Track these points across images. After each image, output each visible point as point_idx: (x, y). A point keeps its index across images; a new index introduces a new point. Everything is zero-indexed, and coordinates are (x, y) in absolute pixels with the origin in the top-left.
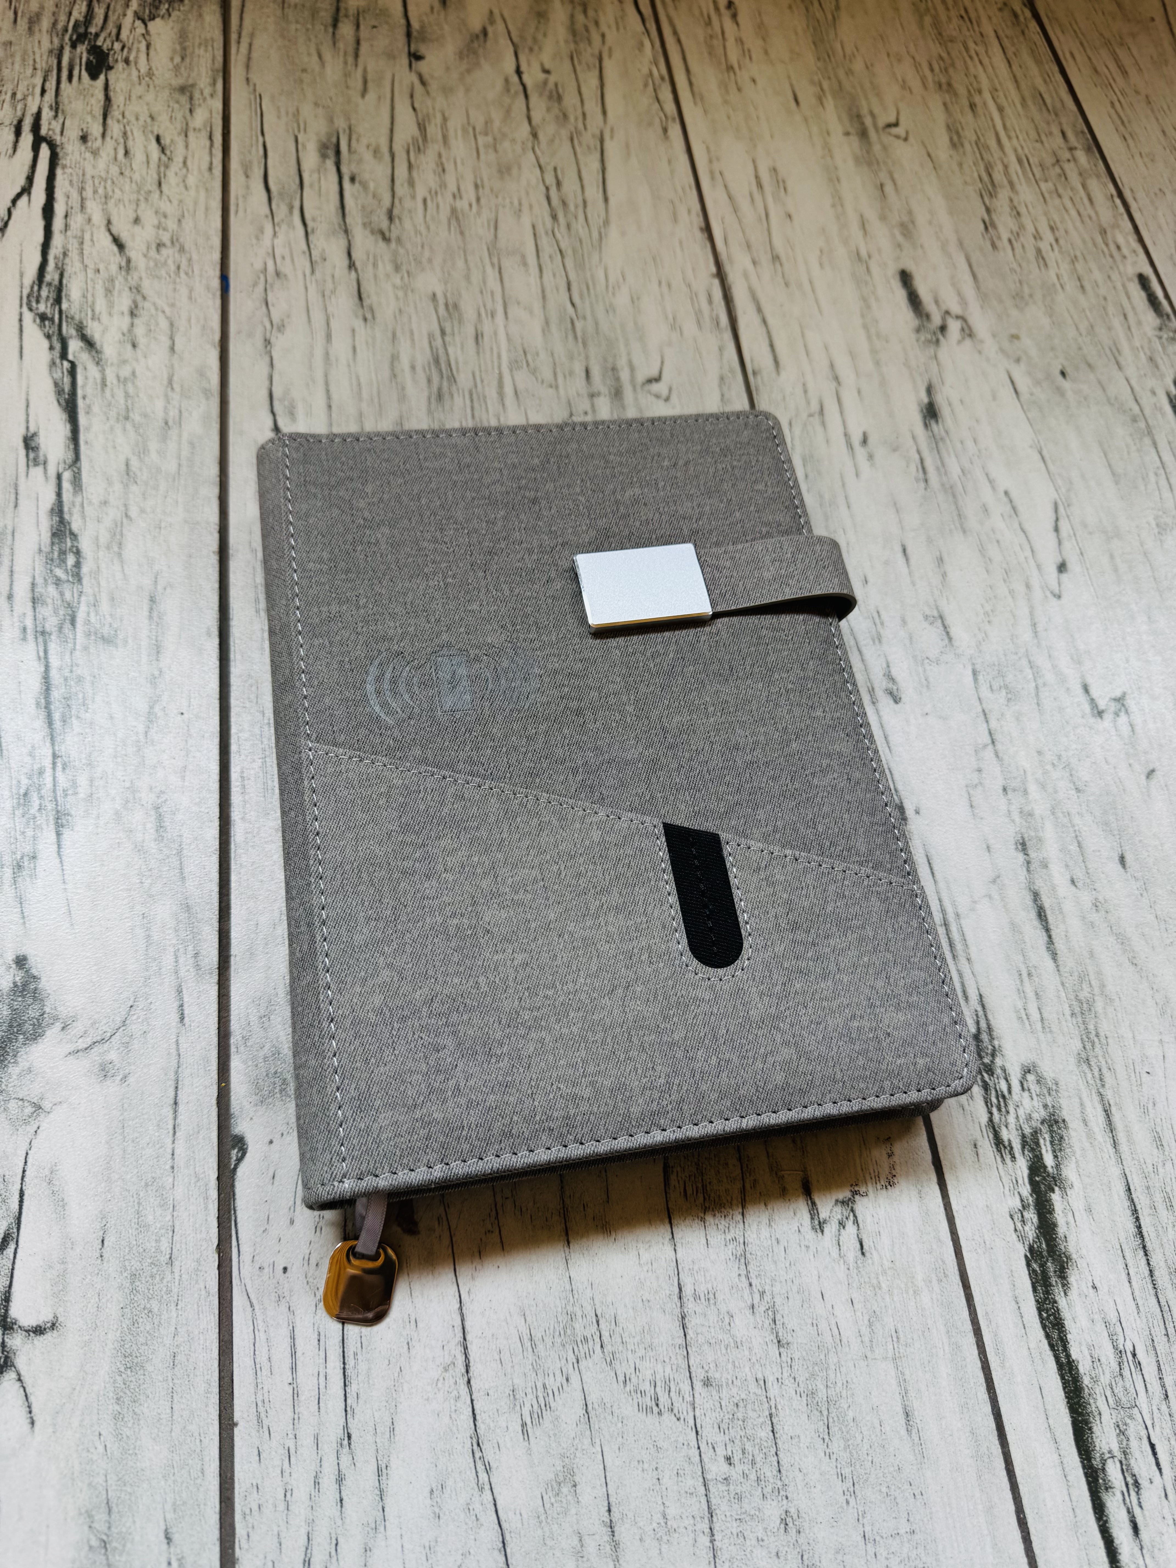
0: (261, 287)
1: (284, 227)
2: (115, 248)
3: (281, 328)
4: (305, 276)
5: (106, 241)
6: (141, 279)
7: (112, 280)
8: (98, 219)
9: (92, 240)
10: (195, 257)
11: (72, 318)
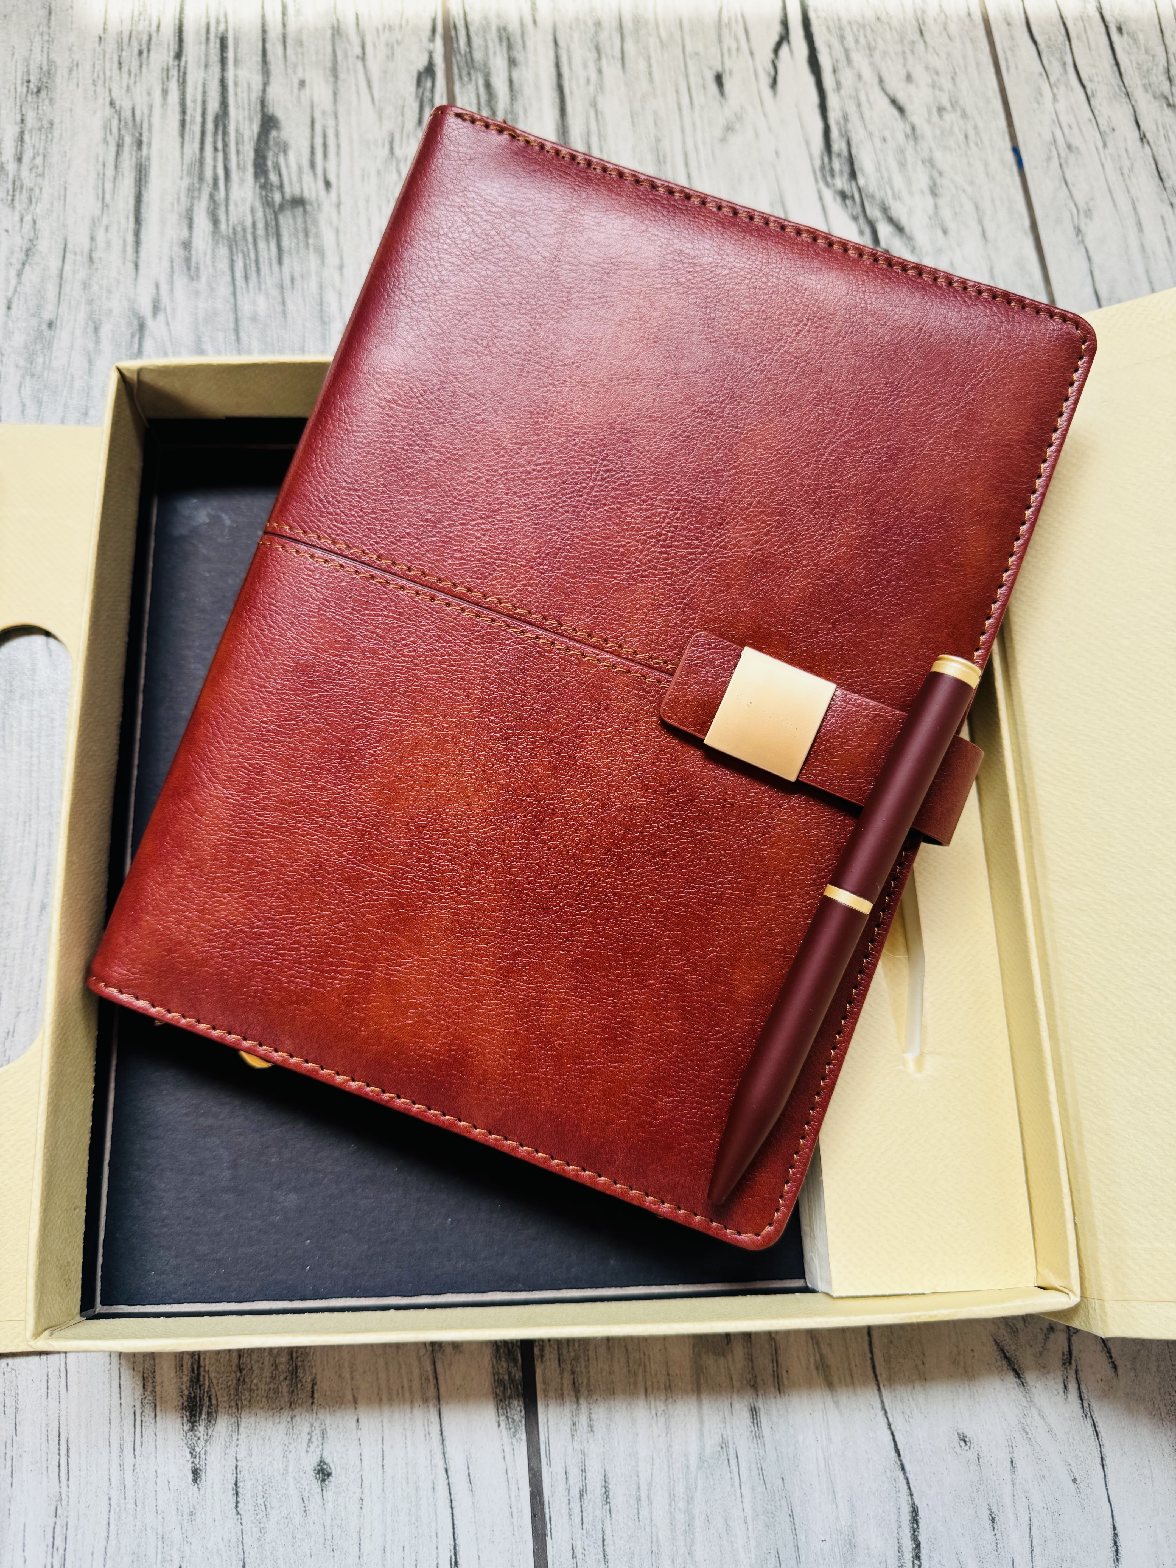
0: (1055, 162)
1: (1062, 88)
2: (895, 112)
3: (1088, 213)
4: (1097, 149)
5: (884, 103)
6: (931, 150)
7: (902, 151)
8: (868, 75)
9: (869, 102)
10: (981, 125)
11: (873, 197)
